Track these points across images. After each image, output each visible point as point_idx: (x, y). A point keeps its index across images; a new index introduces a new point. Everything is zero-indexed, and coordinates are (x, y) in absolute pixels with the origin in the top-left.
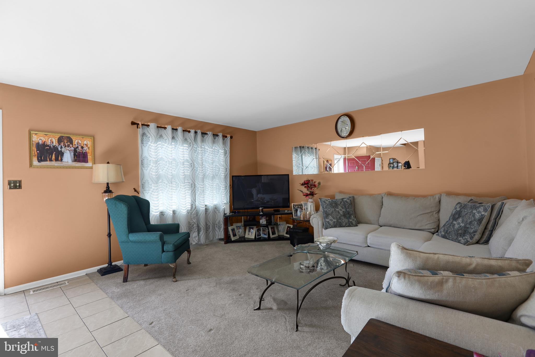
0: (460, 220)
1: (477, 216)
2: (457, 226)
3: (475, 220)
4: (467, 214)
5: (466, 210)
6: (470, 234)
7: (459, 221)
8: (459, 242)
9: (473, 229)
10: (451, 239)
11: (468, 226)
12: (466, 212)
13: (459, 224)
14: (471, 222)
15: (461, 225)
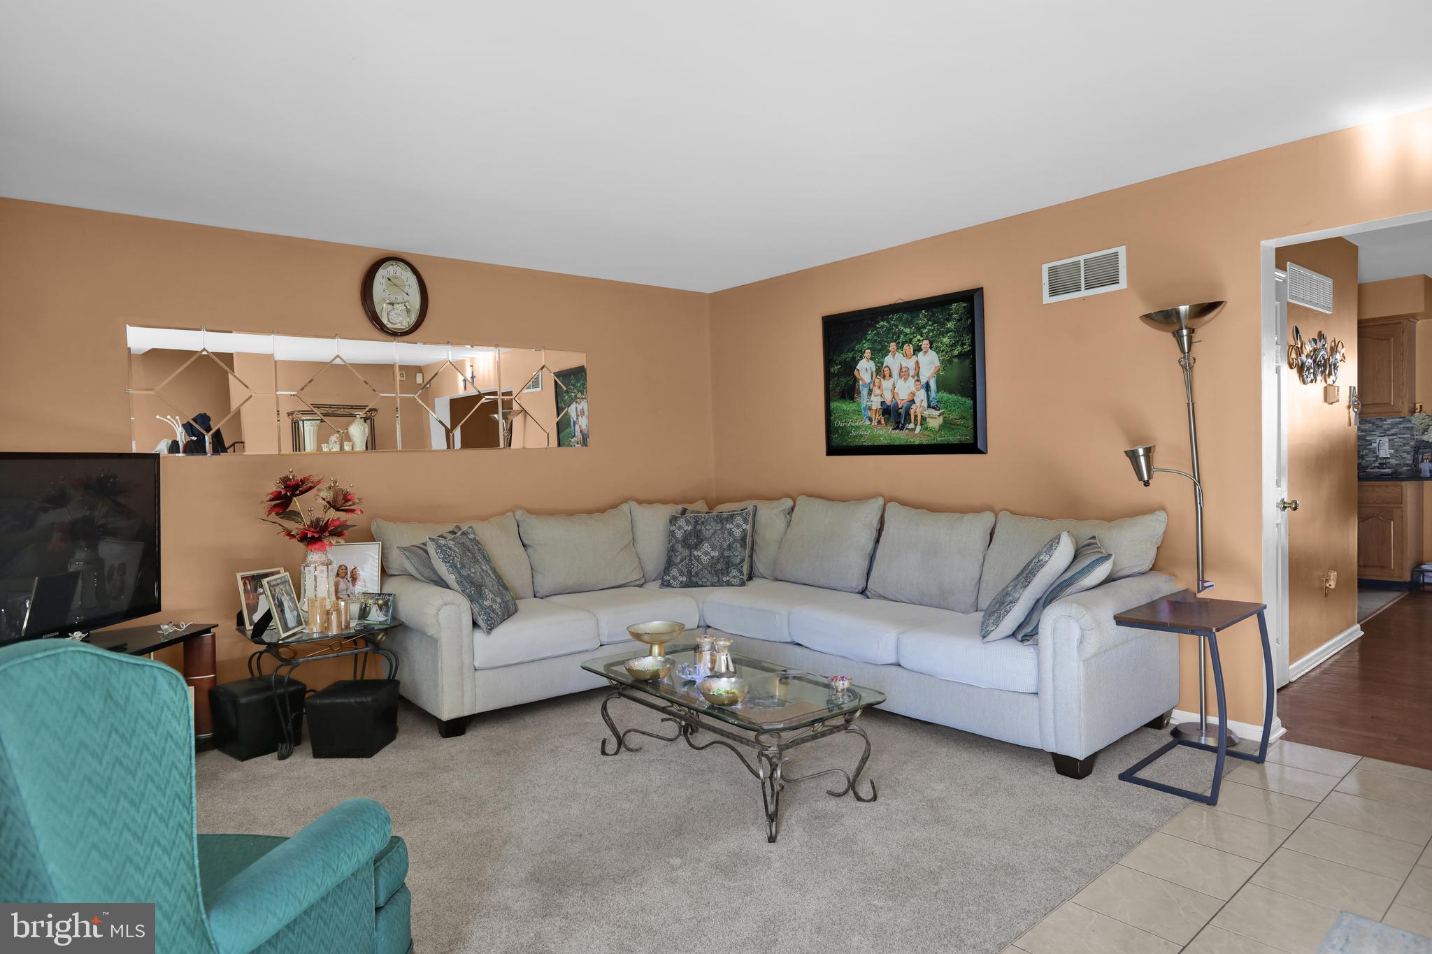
0: (706, 546)
1: (738, 533)
2: (705, 559)
3: (735, 540)
4: (715, 532)
5: (708, 527)
6: (736, 565)
7: (706, 549)
8: (729, 584)
9: (739, 557)
10: (708, 584)
11: (726, 554)
12: (712, 531)
13: (706, 554)
14: (730, 547)
15: (712, 554)
